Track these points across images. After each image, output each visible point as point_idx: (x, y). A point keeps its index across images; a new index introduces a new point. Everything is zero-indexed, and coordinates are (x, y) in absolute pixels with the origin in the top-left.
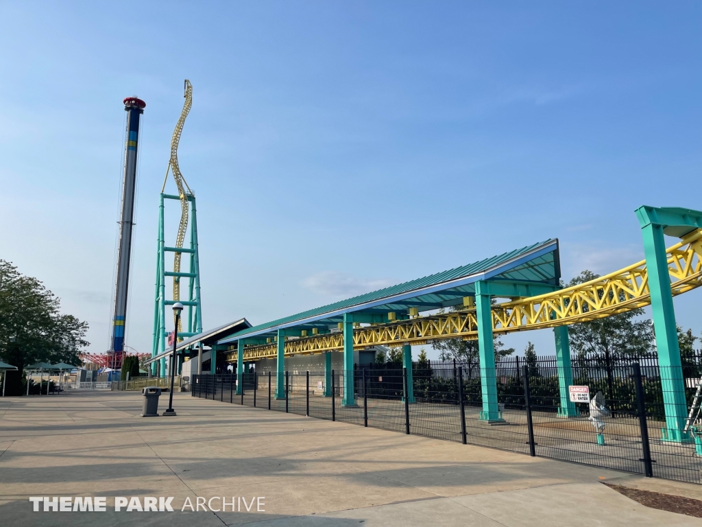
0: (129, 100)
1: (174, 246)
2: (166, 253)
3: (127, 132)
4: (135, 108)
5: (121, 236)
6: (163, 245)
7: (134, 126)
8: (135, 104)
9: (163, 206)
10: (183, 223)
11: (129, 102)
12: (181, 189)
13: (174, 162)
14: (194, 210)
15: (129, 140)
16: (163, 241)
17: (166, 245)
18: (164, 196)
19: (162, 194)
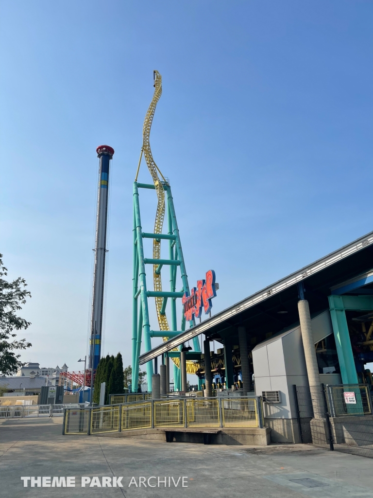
0: (101, 148)
1: (152, 232)
2: (144, 239)
3: (100, 174)
4: (106, 154)
5: (96, 261)
6: (140, 230)
7: (105, 169)
8: (105, 151)
9: (137, 194)
10: (160, 211)
11: (101, 149)
12: (155, 177)
13: (146, 149)
14: (170, 198)
15: (101, 180)
16: (140, 227)
17: (144, 231)
18: (139, 185)
19: (136, 183)
